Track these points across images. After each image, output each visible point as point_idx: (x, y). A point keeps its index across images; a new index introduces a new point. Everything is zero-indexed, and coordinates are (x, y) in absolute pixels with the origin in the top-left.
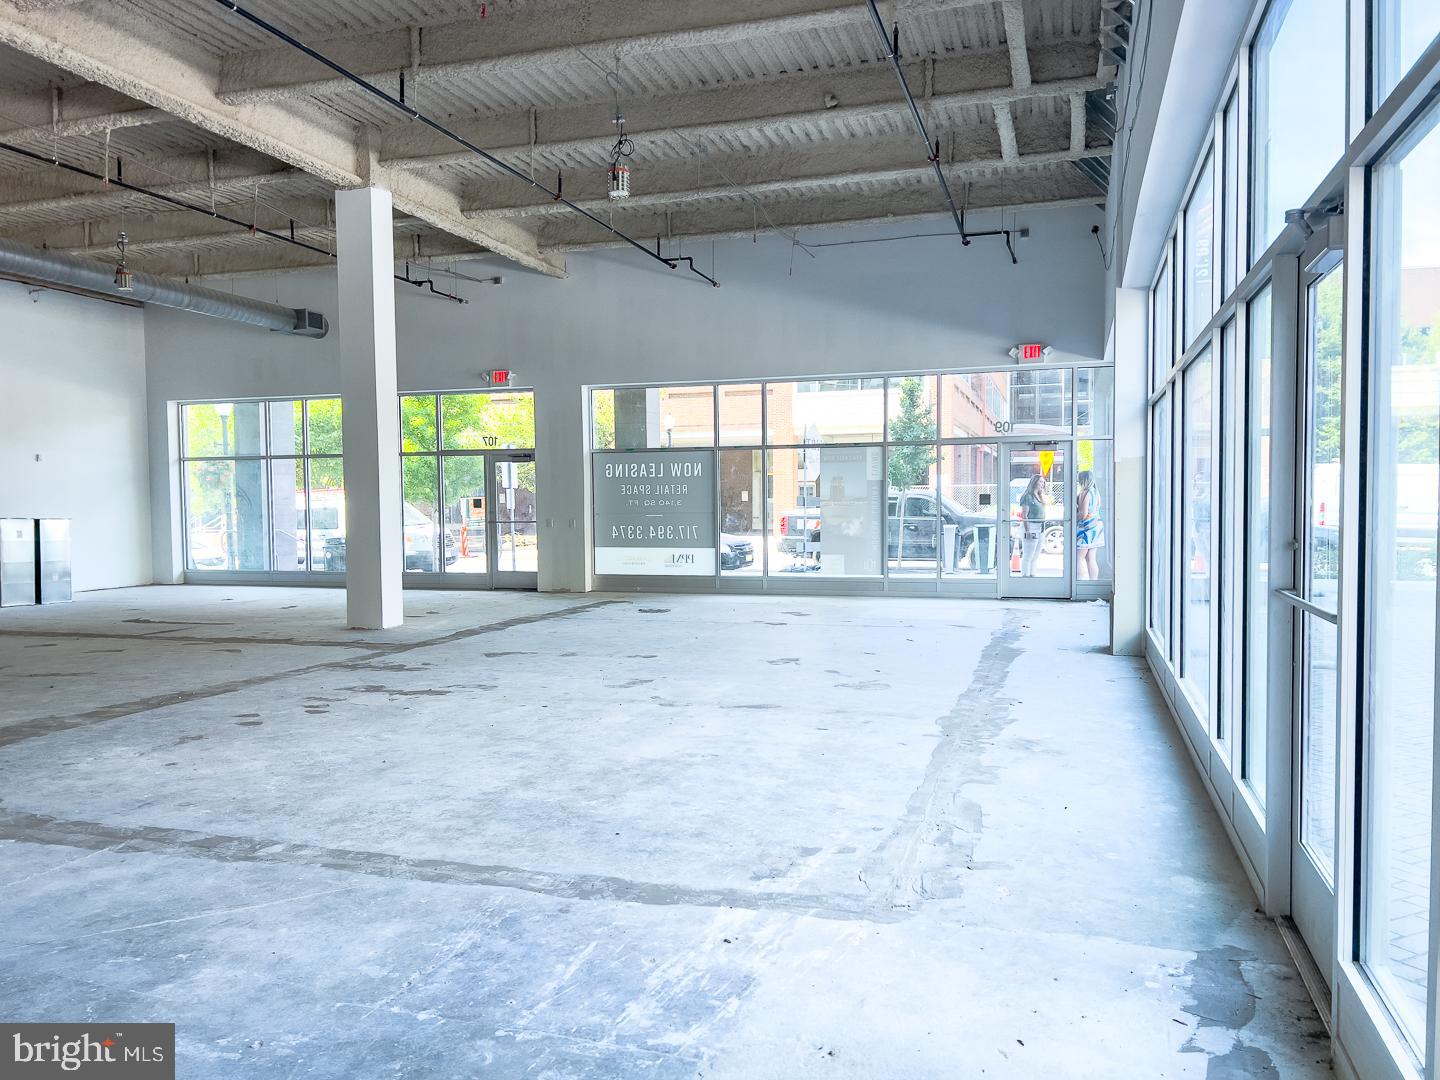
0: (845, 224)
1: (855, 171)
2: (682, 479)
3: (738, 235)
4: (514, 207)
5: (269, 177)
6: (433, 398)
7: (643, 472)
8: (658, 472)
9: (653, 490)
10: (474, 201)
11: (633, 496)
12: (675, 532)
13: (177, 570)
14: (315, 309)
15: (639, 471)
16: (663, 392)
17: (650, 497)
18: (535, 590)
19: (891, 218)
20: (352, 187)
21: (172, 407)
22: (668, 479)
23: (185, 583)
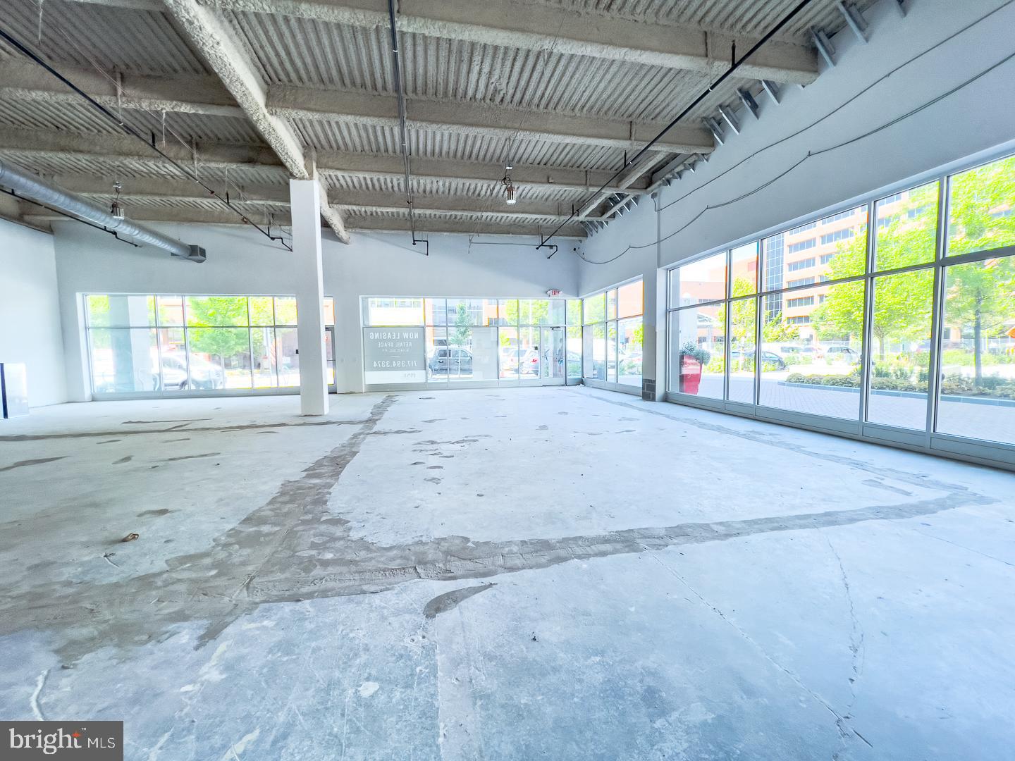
0: (492, 235)
1: (522, 213)
2: (409, 340)
3: (445, 234)
4: (359, 205)
5: (239, 165)
6: (271, 298)
7: (389, 336)
8: (397, 336)
9: (394, 345)
10: (335, 199)
11: (384, 348)
12: (406, 363)
13: (87, 394)
14: (203, 247)
15: (387, 336)
16: (377, 300)
17: (393, 348)
18: (336, 393)
19: (511, 235)
20: (302, 178)
21: (79, 296)
22: (402, 340)
23: (93, 401)
